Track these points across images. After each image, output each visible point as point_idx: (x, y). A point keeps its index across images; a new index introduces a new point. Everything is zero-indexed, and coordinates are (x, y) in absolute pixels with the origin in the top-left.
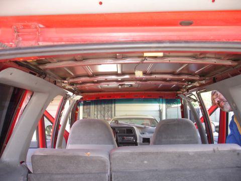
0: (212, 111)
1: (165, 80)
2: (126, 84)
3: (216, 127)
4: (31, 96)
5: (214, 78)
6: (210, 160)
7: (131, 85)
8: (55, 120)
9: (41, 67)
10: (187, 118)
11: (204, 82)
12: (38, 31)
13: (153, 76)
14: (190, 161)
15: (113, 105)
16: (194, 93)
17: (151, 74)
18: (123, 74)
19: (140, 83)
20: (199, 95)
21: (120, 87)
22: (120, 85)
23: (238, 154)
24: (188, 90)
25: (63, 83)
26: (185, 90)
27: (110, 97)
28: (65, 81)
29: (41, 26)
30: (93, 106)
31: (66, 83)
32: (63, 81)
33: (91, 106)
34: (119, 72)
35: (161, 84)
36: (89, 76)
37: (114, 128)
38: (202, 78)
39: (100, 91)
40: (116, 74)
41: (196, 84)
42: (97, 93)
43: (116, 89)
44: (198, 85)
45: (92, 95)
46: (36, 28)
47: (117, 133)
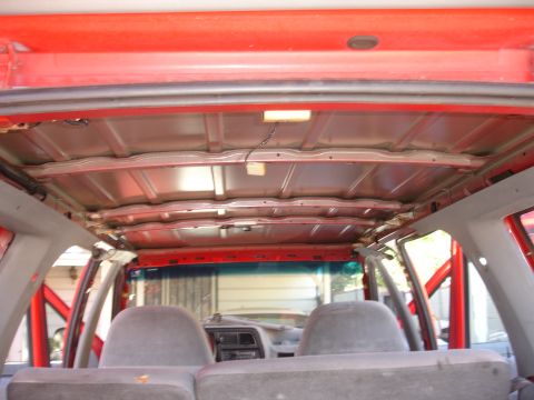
0: (433, 286)
1: (324, 214)
2: (236, 223)
3: (444, 331)
4: (9, 244)
5: (434, 204)
6: (431, 388)
7: (249, 228)
8: (72, 311)
9: (32, 172)
10: (377, 299)
11: (410, 215)
12: (11, 59)
13: (298, 203)
14: (384, 392)
15: (213, 278)
16: (391, 244)
17: (292, 197)
18: (228, 198)
19: (269, 221)
20: (401, 247)
21: (223, 232)
22: (222, 227)
23: (495, 372)
24: (376, 239)
25: (90, 219)
26: (369, 239)
27: (203, 259)
28: (95, 216)
29: (20, 47)
30: (168, 281)
31: (95, 220)
32: (88, 214)
33: (163, 281)
34: (220, 192)
35: (317, 225)
36: (149, 203)
37: (211, 333)
38: (408, 206)
39: (178, 245)
40: (212, 198)
41: (395, 222)
42: (172, 251)
43: (215, 240)
44: (398, 224)
45: (161, 256)
46: (7, 52)
47: (218, 342)
